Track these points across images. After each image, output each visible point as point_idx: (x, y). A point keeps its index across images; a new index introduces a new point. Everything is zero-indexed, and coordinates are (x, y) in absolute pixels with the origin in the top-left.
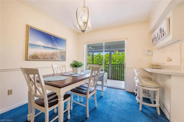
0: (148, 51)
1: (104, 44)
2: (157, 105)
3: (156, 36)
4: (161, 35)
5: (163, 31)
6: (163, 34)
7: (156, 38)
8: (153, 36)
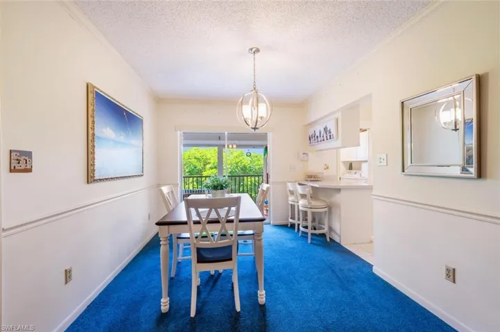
0: (304, 154)
1: (226, 133)
2: (325, 230)
3: (318, 134)
4: (327, 137)
5: (330, 132)
6: (330, 136)
7: (317, 137)
8: (311, 132)
